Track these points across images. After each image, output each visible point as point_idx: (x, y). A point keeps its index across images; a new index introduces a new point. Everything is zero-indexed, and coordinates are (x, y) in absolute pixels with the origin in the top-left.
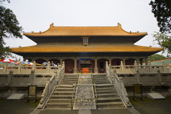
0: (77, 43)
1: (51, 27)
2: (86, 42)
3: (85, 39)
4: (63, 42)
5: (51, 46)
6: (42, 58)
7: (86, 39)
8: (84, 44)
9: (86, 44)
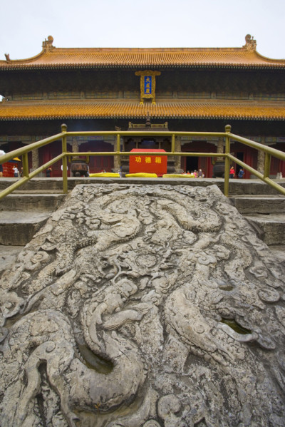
0: (120, 93)
1: (45, 51)
2: (148, 91)
3: (146, 78)
4: (80, 91)
5: (43, 102)
6: (20, 139)
7: (148, 80)
8: (143, 96)
9: (150, 96)
